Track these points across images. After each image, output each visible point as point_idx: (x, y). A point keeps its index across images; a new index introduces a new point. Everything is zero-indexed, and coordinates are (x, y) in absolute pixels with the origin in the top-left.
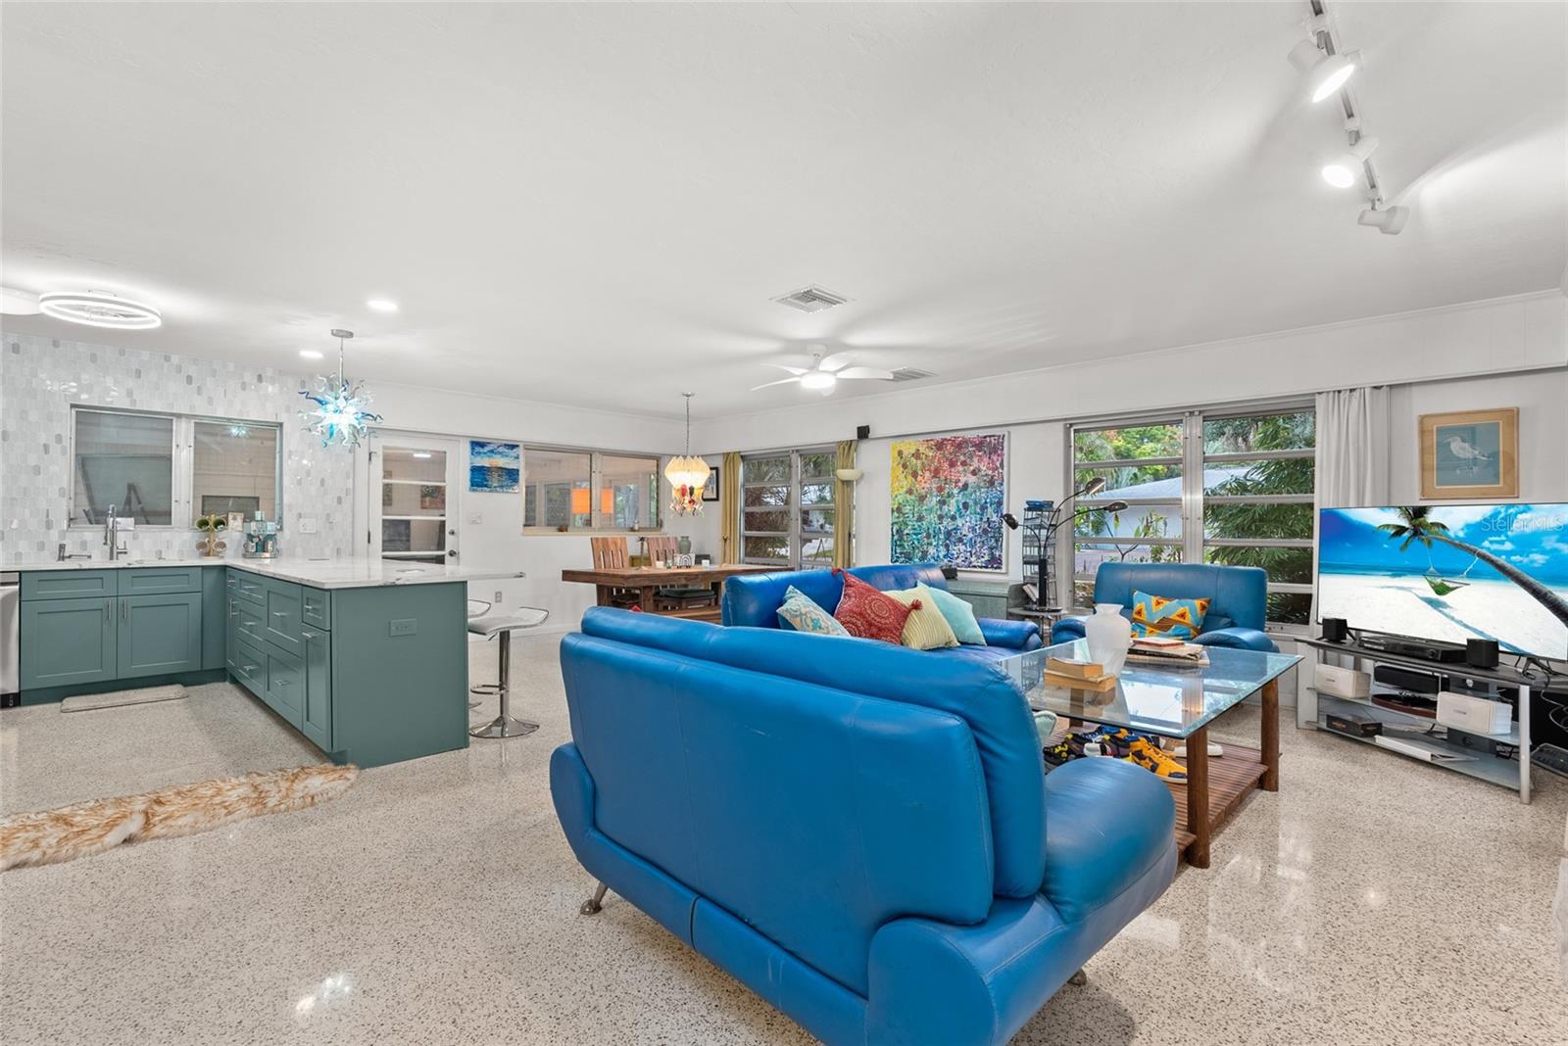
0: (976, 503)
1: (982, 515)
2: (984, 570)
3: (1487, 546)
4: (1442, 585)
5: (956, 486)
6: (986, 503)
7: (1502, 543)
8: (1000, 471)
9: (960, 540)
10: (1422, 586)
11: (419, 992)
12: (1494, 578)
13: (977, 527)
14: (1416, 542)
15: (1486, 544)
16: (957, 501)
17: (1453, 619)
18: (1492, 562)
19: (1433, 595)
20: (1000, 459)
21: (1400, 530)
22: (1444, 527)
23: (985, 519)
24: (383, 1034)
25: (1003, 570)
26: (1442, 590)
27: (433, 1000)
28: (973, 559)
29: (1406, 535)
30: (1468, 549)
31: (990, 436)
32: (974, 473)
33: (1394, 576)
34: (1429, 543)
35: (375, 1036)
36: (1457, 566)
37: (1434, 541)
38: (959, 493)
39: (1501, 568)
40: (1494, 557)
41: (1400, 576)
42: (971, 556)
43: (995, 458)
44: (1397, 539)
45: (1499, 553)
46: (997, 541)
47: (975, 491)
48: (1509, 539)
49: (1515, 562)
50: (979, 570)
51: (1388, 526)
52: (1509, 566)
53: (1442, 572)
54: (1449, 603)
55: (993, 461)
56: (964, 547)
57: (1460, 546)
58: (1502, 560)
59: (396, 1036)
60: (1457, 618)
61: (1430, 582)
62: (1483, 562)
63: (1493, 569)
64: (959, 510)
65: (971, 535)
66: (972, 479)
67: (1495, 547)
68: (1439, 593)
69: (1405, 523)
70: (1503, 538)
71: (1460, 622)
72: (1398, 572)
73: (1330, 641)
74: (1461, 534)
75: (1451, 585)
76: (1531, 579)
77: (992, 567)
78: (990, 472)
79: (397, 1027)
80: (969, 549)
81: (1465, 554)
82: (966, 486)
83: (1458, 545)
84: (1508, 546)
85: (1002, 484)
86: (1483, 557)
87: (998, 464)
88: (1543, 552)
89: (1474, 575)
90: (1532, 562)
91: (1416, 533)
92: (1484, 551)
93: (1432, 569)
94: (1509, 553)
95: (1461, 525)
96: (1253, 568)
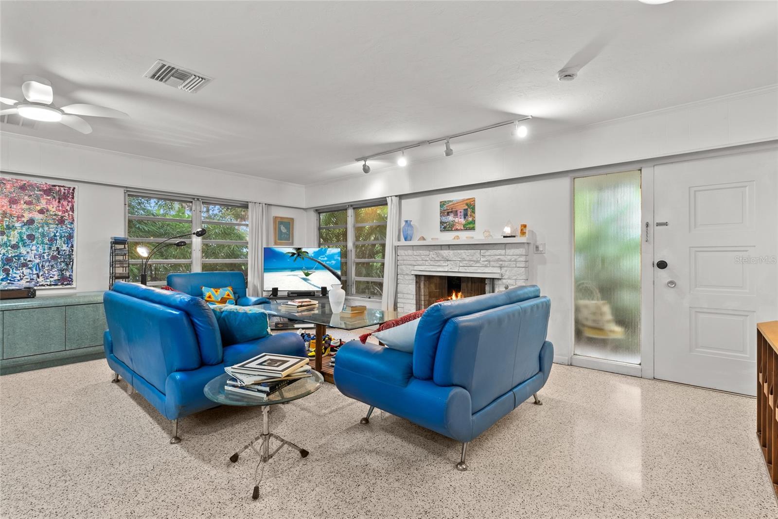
0: (43, 235)
1: (51, 245)
2: (53, 287)
3: (320, 259)
4: (307, 273)
5: (18, 221)
6: (55, 236)
7: (324, 258)
8: (71, 213)
9: (24, 265)
10: (301, 274)
11: (563, 507)
12: (323, 269)
13: (45, 255)
14: (299, 259)
15: (320, 258)
16: (20, 234)
17: (311, 284)
18: (321, 264)
19: (304, 276)
20: (70, 204)
21: (293, 254)
22: (307, 253)
23: (54, 248)
24: (595, 507)
25: (74, 286)
26: (307, 275)
27: (563, 499)
28: (41, 279)
29: (295, 256)
30: (315, 260)
31: (59, 186)
32: (41, 212)
33: (292, 271)
34: (303, 259)
35: (598, 509)
36: (312, 266)
37: (305, 258)
38: (22, 227)
39: (324, 266)
40: (322, 262)
41: (294, 271)
42: (38, 277)
43: (65, 203)
44: (292, 257)
45: (323, 261)
46: (67, 265)
47: (43, 227)
48: (326, 256)
49: (327, 264)
50: (47, 287)
51: (289, 253)
52: (326, 265)
53: (308, 268)
54: (310, 279)
55: (63, 205)
56: (29, 271)
57: (312, 259)
58: (324, 263)
59: (592, 502)
60: (312, 283)
61: (304, 272)
62: (319, 264)
63: (322, 266)
64: (22, 239)
65: (37, 261)
66: (38, 217)
67: (322, 259)
68: (306, 276)
69: (295, 251)
70: (324, 256)
71: (313, 285)
72: (293, 269)
73: (274, 296)
74: (313, 255)
75: (310, 273)
76: (332, 269)
77: (62, 284)
78: (60, 213)
79: (588, 504)
80: (35, 272)
81: (313, 261)
82: (31, 222)
83: (311, 259)
84: (326, 259)
85: (72, 223)
86: (319, 262)
87: (68, 208)
88: (335, 260)
89: (317, 269)
90: (332, 263)
91: (299, 255)
92: (319, 261)
93: (304, 268)
94: (326, 261)
95: (313, 252)
96: (236, 272)
